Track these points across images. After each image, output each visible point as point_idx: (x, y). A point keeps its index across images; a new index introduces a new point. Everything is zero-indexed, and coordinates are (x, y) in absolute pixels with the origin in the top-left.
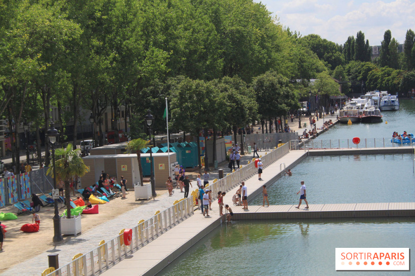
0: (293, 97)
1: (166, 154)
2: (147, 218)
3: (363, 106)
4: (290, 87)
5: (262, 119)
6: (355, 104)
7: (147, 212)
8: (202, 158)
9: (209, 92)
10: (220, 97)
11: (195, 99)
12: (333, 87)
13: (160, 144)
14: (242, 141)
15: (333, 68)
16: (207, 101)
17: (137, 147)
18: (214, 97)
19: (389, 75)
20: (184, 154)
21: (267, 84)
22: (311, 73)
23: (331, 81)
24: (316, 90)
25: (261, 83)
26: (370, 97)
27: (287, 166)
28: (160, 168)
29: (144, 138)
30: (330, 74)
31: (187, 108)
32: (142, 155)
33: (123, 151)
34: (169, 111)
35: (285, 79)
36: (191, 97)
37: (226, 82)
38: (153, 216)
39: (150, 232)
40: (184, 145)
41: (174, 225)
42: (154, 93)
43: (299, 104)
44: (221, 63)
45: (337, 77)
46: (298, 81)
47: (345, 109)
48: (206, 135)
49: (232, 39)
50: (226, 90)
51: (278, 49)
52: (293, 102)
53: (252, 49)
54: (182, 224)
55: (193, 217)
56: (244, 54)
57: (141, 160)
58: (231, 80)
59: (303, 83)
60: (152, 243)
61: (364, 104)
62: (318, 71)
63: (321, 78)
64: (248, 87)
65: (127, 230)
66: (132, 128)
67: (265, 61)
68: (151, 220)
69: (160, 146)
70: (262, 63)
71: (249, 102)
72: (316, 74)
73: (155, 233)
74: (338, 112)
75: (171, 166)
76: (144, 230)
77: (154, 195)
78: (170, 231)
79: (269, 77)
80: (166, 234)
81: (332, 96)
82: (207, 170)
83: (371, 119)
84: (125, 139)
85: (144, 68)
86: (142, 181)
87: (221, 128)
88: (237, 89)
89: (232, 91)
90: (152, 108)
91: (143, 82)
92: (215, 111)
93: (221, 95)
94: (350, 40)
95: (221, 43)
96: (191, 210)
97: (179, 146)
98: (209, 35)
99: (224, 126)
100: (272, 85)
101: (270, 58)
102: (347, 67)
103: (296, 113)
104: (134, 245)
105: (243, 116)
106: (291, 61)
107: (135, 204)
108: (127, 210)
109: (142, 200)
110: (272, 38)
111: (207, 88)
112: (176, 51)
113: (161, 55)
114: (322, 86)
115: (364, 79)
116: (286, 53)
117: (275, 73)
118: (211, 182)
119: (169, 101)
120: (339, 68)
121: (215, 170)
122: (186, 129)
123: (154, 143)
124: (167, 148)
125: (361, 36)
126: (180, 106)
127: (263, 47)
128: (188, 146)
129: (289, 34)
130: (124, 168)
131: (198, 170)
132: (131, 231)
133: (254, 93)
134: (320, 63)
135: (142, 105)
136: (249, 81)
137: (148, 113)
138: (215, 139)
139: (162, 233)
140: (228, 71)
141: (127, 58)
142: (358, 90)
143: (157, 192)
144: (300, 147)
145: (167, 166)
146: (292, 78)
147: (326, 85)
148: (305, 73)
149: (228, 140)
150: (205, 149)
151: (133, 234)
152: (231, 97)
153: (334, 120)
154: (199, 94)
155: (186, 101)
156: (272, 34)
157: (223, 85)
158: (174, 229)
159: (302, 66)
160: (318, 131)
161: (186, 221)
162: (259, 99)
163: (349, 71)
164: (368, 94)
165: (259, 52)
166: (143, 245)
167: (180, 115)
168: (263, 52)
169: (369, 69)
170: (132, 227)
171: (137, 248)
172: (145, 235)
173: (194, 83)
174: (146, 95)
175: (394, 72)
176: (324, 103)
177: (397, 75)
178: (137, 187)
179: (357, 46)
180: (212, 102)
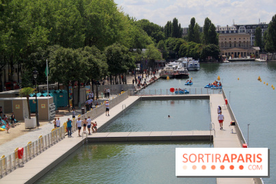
0: (131, 61)
1: (47, 98)
2: (33, 140)
3: (177, 67)
4: (129, 54)
5: (111, 75)
6: (171, 66)
7: (33, 136)
8: (71, 100)
9: (76, 56)
10: (83, 60)
11: (66, 61)
12: (157, 54)
13: (43, 91)
14: (97, 89)
15: (157, 42)
16: (74, 62)
17: (27, 93)
18: (80, 60)
19: (194, 47)
20: (58, 98)
21: (114, 51)
22: (143, 45)
23: (156, 50)
24: (146, 56)
25: (110, 51)
26: (181, 62)
27: (127, 106)
28: (42, 107)
29: (32, 87)
30: (156, 46)
31: (61, 67)
32: (30, 98)
33: (17, 95)
34: (49, 69)
35: (126, 49)
36: (63, 60)
37: (87, 50)
38: (37, 139)
39: (35, 150)
40: (58, 91)
41: (52, 145)
42: (39, 57)
43: (135, 65)
44: (83, 37)
45: (159, 48)
46: (135, 50)
47: (165, 69)
48: (73, 85)
49: (91, 21)
50: (87, 55)
51: (121, 28)
52: (131, 64)
53: (104, 28)
54: (57, 145)
55: (64, 139)
56: (99, 32)
57: (29, 102)
58: (90, 48)
59: (137, 51)
60: (37, 157)
61: (177, 66)
62: (148, 44)
63: (150, 48)
64: (102, 53)
65: (20, 149)
66: (23, 80)
67: (112, 36)
68: (37, 142)
69: (42, 93)
70: (110, 37)
71: (102, 64)
72: (146, 45)
73: (39, 151)
74: (160, 71)
75: (49, 106)
76: (32, 149)
77: (38, 125)
78: (49, 149)
79: (115, 47)
80: (46, 152)
81: (156, 61)
82: (73, 109)
84: (17, 88)
85: (32, 40)
86: (30, 116)
87: (84, 81)
88: (94, 55)
89: (91, 56)
90: (37, 66)
91: (31, 50)
92: (79, 70)
93: (84, 58)
94: (169, 23)
95: (84, 24)
96: (63, 135)
97: (55, 92)
98: (76, 18)
99: (86, 79)
100: (118, 52)
101: (116, 34)
102: (166, 41)
103: (133, 71)
104: (25, 159)
105: (98, 73)
106: (130, 37)
107: (25, 131)
108: (19, 135)
109: (30, 129)
110: (118, 21)
111: (75, 54)
112: (54, 29)
113: (44, 31)
114: (150, 53)
115: (177, 50)
116: (126, 31)
117: (119, 44)
118: (77, 117)
119: (49, 62)
120: (161, 42)
121: (79, 109)
122: (60, 81)
123: (38, 90)
124: (47, 94)
125: (175, 21)
126: (56, 65)
127: (112, 27)
128: (61, 92)
129: (129, 18)
130: (18, 107)
131: (68, 108)
132: (23, 149)
133: (105, 58)
134: (149, 38)
135: (30, 65)
136: (102, 49)
137: (34, 70)
138: (79, 88)
139: (44, 151)
140: (89, 42)
141: (20, 34)
142: (173, 57)
143: (40, 123)
144: (135, 94)
145: (47, 106)
146: (131, 48)
147: (153, 53)
148: (139, 45)
149: (88, 88)
150: (73, 95)
151: (24, 151)
152: (90, 60)
153: (158, 76)
154: (69, 58)
155: (60, 62)
156: (117, 18)
157: (85, 52)
158: (52, 148)
159: (137, 40)
160: (148, 84)
161: (59, 142)
162: (108, 62)
163: (168, 44)
164: (180, 59)
165: (109, 30)
166: (31, 159)
167: (56, 71)
168: (112, 30)
169: (181, 43)
170: (23, 146)
171: (27, 161)
172: (32, 152)
173: (66, 50)
174: (33, 58)
175: (197, 45)
176: (152, 65)
177: (199, 48)
178: (26, 120)
179: (173, 28)
180: (78, 63)
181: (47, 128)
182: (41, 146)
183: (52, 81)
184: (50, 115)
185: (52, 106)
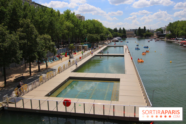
1: (86, 46)
4: (105, 36)
5: (101, 41)
10: (95, 37)
13: (85, 44)
17: (82, 44)
23: (111, 35)
25: (101, 35)
28: (85, 48)
31: (90, 39)
33: (80, 45)
34: (87, 39)
36: (90, 37)
42: (85, 36)
44: (95, 32)
47: (113, 39)
48: (92, 43)
49: (96, 28)
51: (103, 30)
52: (106, 38)
54: (89, 56)
56: (98, 30)
57: (83, 46)
60: (84, 59)
61: (116, 39)
66: (81, 41)
70: (101, 32)
71: (99, 38)
72: (109, 34)
76: (83, 57)
78: (87, 57)
79: (102, 34)
83: (117, 41)
84: (80, 43)
85: (83, 32)
87: (95, 42)
89: (97, 36)
91: (83, 34)
97: (88, 44)
98: (93, 27)
102: (114, 33)
103: (106, 40)
105: (98, 40)
106: (106, 32)
110: (103, 28)
112: (88, 30)
113: (86, 30)
114: (110, 36)
115: (116, 35)
119: (87, 37)
120: (112, 33)
122: (89, 42)
123: (84, 44)
125: (116, 28)
127: (101, 29)
130: (80, 48)
134: (110, 32)
135: (83, 38)
136: (99, 35)
138: (94, 44)
140: (96, 33)
141: (80, 30)
142: (115, 37)
144: (106, 45)
148: (107, 34)
149: (96, 44)
150: (92, 45)
151: (81, 57)
152: (96, 37)
153: (112, 41)
154: (92, 37)
157: (95, 35)
164: (117, 37)
169: (117, 33)
171: (82, 60)
173: (91, 35)
174: (83, 36)
175: (121, 34)
176: (110, 38)
177: (121, 35)
178: (82, 50)
179: (115, 30)
180: (93, 38)
181: (86, 52)
182: (85, 56)
183: (87, 42)
184: (87, 49)
185: (88, 47)
